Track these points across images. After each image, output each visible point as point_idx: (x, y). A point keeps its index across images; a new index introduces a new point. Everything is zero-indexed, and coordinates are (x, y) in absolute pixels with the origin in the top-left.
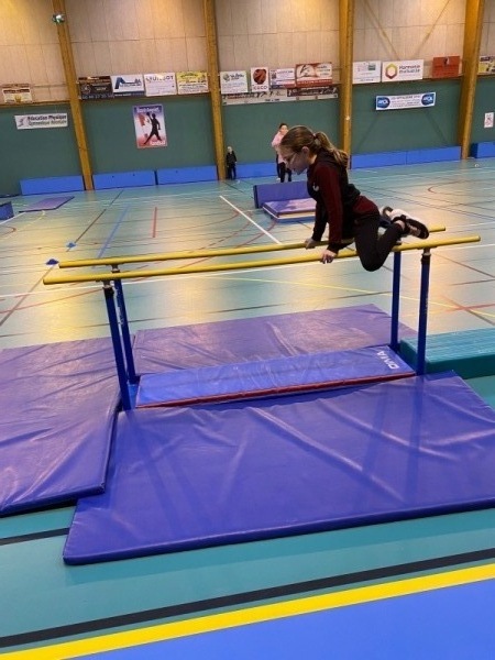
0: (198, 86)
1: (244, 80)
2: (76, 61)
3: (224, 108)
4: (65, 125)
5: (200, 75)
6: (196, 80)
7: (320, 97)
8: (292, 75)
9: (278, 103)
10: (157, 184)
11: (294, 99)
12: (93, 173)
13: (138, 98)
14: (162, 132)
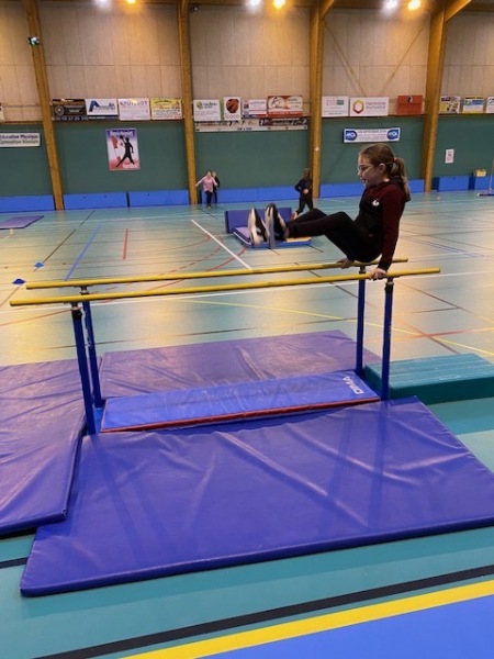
0: (170, 112)
1: (218, 108)
2: (50, 84)
3: (197, 134)
4: (38, 145)
5: (174, 102)
6: (171, 106)
7: (291, 128)
8: (265, 105)
9: (250, 132)
10: (129, 205)
11: (265, 128)
12: (63, 194)
13: (112, 122)
14: (135, 156)
